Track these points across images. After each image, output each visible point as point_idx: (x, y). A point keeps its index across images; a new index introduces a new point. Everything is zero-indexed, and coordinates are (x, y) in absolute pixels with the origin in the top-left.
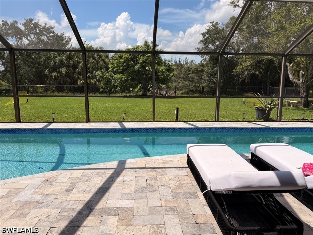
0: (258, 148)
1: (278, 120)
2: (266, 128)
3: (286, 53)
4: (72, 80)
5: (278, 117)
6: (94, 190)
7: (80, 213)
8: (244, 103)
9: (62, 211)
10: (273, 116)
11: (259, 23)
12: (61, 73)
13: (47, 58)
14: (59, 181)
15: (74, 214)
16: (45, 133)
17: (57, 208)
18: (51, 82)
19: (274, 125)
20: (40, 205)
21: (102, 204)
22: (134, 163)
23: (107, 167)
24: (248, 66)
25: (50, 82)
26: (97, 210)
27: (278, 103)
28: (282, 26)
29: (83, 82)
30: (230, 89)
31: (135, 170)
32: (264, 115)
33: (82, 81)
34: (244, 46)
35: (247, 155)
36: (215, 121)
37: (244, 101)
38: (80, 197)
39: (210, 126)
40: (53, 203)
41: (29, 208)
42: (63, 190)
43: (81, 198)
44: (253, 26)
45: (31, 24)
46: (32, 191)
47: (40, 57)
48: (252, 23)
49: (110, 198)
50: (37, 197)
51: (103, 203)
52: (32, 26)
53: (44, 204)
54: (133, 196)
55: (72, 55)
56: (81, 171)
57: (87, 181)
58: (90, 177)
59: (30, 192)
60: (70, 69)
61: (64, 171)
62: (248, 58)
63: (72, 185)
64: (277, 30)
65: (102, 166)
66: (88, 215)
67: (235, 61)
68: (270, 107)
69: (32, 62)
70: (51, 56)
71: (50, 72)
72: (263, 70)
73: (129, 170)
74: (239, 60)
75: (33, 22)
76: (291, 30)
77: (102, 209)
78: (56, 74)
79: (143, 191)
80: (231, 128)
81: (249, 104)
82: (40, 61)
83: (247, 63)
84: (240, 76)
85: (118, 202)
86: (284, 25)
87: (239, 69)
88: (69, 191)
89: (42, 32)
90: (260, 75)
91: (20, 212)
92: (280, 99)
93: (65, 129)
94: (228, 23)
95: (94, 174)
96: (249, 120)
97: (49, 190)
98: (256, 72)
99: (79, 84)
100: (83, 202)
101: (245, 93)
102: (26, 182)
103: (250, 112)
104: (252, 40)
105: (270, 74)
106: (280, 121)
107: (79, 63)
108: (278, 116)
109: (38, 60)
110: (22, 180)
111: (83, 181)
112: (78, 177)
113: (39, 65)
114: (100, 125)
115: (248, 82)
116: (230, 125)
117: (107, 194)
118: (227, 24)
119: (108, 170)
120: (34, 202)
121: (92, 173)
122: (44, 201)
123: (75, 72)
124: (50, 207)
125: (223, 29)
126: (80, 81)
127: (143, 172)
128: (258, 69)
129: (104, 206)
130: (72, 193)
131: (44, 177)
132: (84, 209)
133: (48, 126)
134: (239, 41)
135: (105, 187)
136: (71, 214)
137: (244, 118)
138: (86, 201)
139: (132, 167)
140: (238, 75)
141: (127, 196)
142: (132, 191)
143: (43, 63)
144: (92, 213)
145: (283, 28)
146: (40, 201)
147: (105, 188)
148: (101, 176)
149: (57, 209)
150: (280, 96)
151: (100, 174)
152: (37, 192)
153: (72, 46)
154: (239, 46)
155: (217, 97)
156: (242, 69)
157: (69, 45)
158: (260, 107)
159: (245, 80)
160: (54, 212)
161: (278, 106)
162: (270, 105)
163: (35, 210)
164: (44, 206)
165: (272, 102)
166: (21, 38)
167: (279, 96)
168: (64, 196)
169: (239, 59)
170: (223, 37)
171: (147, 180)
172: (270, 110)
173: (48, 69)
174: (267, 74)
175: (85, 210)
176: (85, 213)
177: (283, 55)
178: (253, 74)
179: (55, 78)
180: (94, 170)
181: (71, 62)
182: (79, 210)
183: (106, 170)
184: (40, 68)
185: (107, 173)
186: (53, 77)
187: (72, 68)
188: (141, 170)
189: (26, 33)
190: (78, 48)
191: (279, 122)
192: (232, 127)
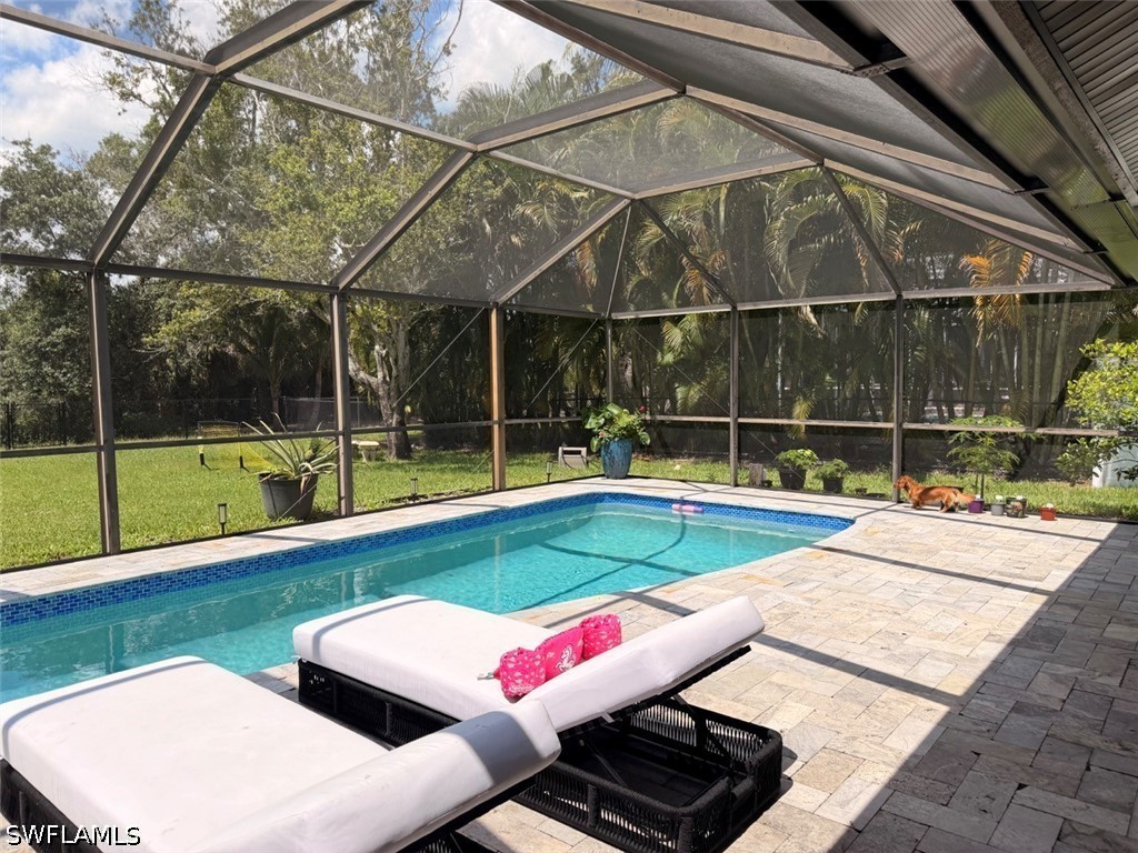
0: (326, 638)
1: (343, 513)
2: (312, 549)
3: (341, 286)
5: (343, 502)
8: (203, 463)
10: (323, 499)
11: (224, 175)
19: (337, 533)
24: (199, 325)
27: (338, 453)
28: (307, 197)
30: (131, 411)
32: (293, 500)
34: (170, 251)
35: (275, 672)
36: (104, 554)
37: (202, 456)
39: (84, 578)
44: (203, 182)
48: (200, 170)
62: (198, 296)
64: (292, 207)
67: (140, 303)
68: (311, 469)
72: (252, 341)
74: (160, 301)
76: (337, 214)
80: (180, 572)
81: (221, 465)
83: (198, 315)
84: (168, 360)
86: (314, 193)
87: (168, 334)
90: (240, 356)
92: (341, 438)
94: (98, 156)
96: (240, 526)
98: (225, 346)
101: (202, 424)
103: (236, 494)
104: (202, 233)
105: (277, 356)
106: (350, 514)
108: (340, 498)
115: (201, 382)
116: (173, 562)
118: (92, 161)
125: (78, 178)
128: (233, 335)
134: (151, 231)
137: (223, 521)
140: (161, 359)
145: (311, 204)
150: (341, 429)
154: (152, 249)
155: (99, 449)
156: (178, 333)
158: (277, 472)
159: (189, 375)
161: (338, 462)
162: (309, 461)
165: (316, 449)
167: (337, 429)
169: (159, 296)
170: (80, 207)
172: (313, 479)
174: (267, 355)
177: (332, 289)
178: (215, 354)
191: (346, 516)
192: (182, 567)
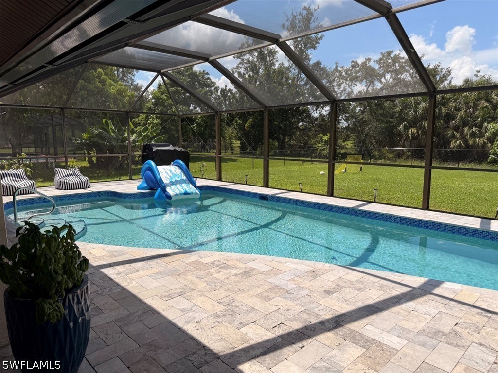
4: (442, 140)
6: (360, 304)
7: (322, 323)
9: (305, 312)
12: (424, 129)
13: (406, 107)
14: (325, 277)
15: (314, 321)
16: (355, 215)
17: (302, 306)
18: (406, 144)
20: (288, 295)
21: (355, 326)
22: (454, 291)
23: (402, 282)
25: (404, 143)
26: (344, 330)
29: (460, 142)
31: (447, 301)
33: (458, 142)
38: (335, 305)
40: (302, 299)
41: (276, 293)
42: (322, 290)
43: (336, 307)
45: (389, 59)
46: (290, 278)
47: (395, 106)
49: (374, 324)
50: (291, 286)
51: (360, 325)
52: (390, 61)
53: (292, 296)
54: (411, 336)
55: (447, 98)
56: (361, 274)
57: (359, 290)
58: (368, 287)
59: (287, 278)
60: (440, 122)
61: (340, 267)
63: (337, 287)
65: (397, 277)
66: (329, 330)
69: (382, 115)
70: (412, 103)
71: (406, 128)
73: (437, 298)
75: (392, 55)
77: (352, 331)
78: (416, 131)
79: (436, 337)
82: (394, 112)
85: (381, 333)
88: (328, 292)
89: (404, 67)
91: (267, 294)
93: (383, 215)
95: (376, 284)
97: (307, 284)
99: (452, 146)
100: (335, 312)
102: (292, 266)
107: (458, 110)
109: (391, 111)
110: (289, 262)
111: (354, 287)
112: (352, 280)
113: (391, 118)
114: (442, 217)
117: (374, 317)
119: (401, 286)
120: (285, 289)
121: (374, 283)
122: (295, 293)
123: (448, 127)
124: (296, 302)
126: (456, 142)
127: (461, 310)
129: (357, 329)
130: (330, 297)
131: (313, 267)
132: (330, 321)
133: (360, 207)
135: (378, 306)
136: (311, 320)
138: (339, 313)
139: (445, 295)
141: (402, 332)
142: (415, 328)
143: (397, 115)
144: (337, 329)
146: (290, 292)
147: (378, 308)
148: (383, 291)
149: (300, 307)
151: (383, 288)
152: (294, 281)
153: (452, 83)
157: (446, 82)
160: (296, 308)
163: (280, 299)
164: (291, 298)
166: (373, 81)
168: (318, 297)
171: (457, 324)
173: (404, 124)
175: (330, 323)
176: (328, 325)
179: (412, 136)
180: (380, 279)
181: (443, 110)
182: (323, 319)
183: (397, 285)
184: (392, 122)
185: (396, 289)
186: (410, 135)
187: (444, 120)
188: (459, 306)
189: (381, 73)
190: (460, 86)
